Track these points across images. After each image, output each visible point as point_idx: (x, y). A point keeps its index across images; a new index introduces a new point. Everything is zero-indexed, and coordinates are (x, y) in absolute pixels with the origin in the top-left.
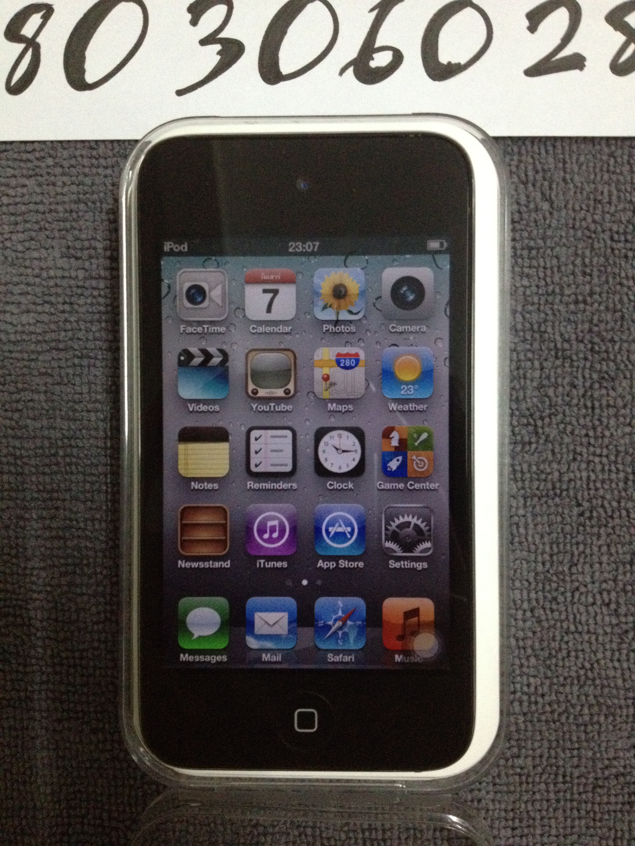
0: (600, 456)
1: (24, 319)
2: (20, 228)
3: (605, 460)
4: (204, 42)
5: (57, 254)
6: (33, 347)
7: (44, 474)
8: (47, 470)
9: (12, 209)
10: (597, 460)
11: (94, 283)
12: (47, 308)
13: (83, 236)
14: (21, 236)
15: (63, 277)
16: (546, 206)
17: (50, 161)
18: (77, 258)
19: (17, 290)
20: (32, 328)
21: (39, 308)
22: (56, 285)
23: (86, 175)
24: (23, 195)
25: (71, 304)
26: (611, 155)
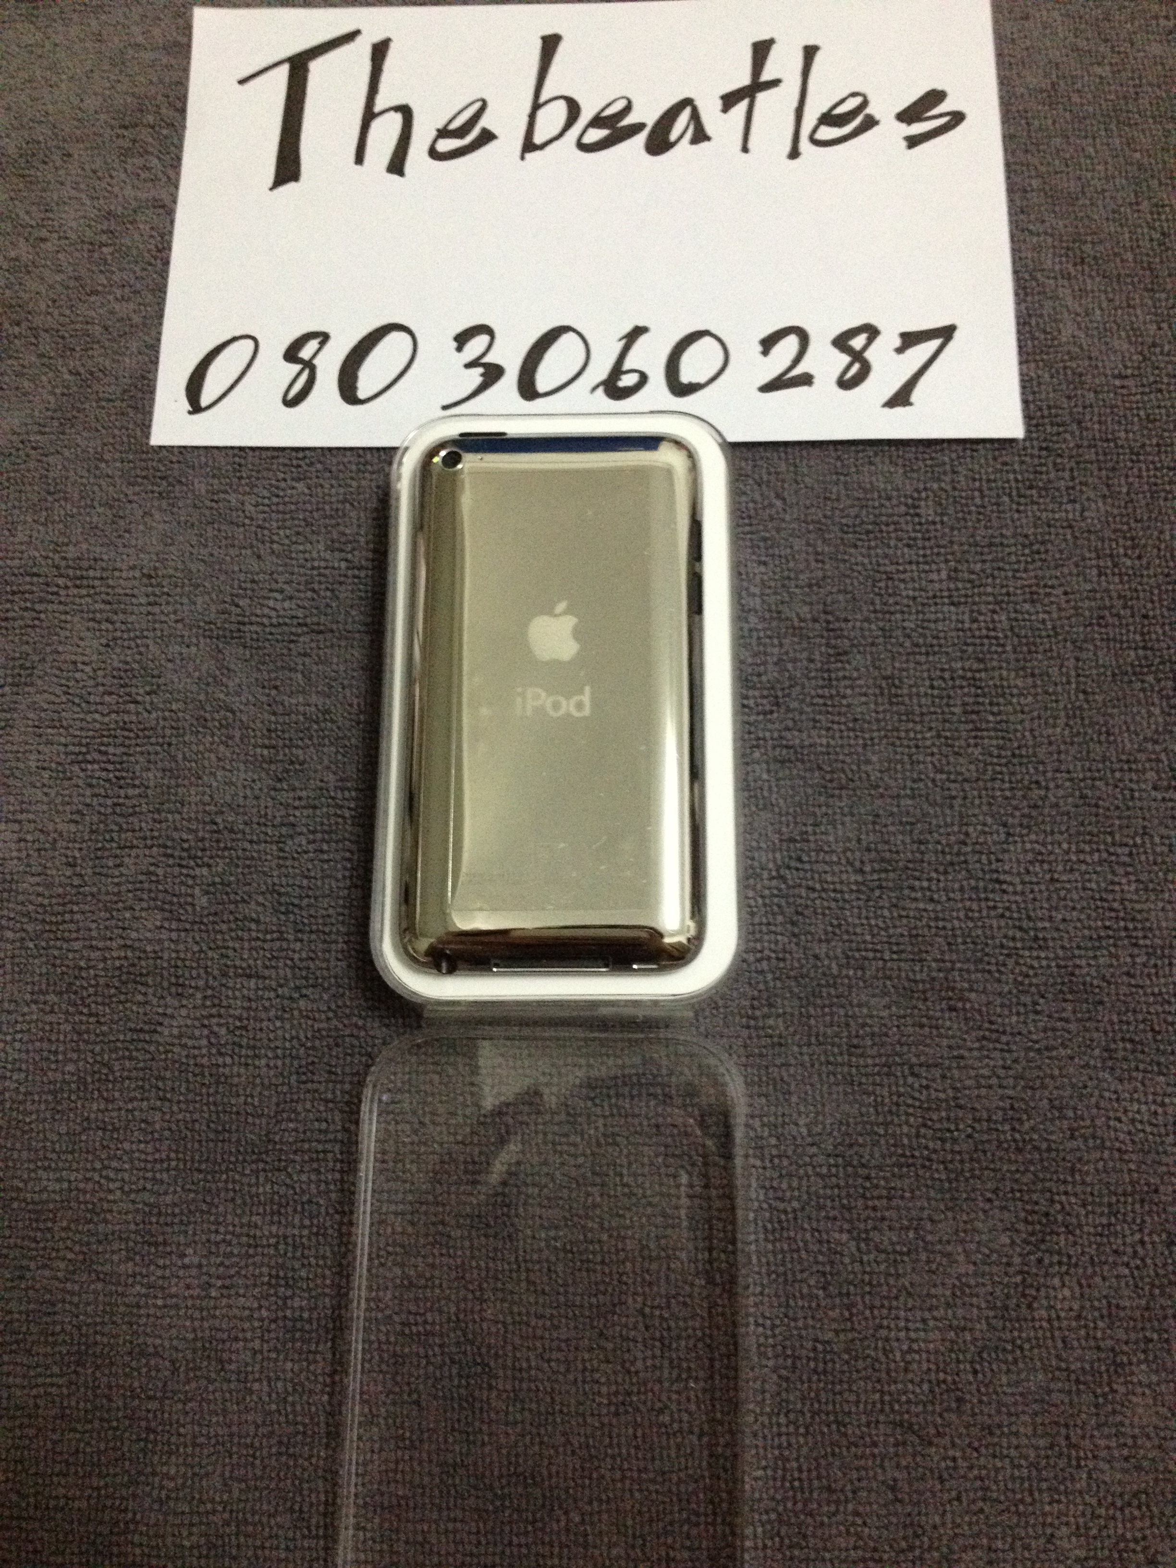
0: (839, 723)
1: (287, 604)
2: (288, 524)
3: (843, 727)
4: (469, 366)
5: (321, 547)
6: (294, 630)
7: (297, 747)
8: (300, 743)
9: (281, 508)
10: (835, 726)
11: (356, 572)
12: (309, 594)
13: (348, 531)
14: (288, 532)
15: (326, 568)
16: (779, 503)
17: (319, 466)
18: (342, 551)
19: (281, 579)
20: (294, 613)
21: (302, 595)
22: (320, 575)
23: (352, 478)
24: (292, 496)
25: (333, 591)
26: (839, 458)
